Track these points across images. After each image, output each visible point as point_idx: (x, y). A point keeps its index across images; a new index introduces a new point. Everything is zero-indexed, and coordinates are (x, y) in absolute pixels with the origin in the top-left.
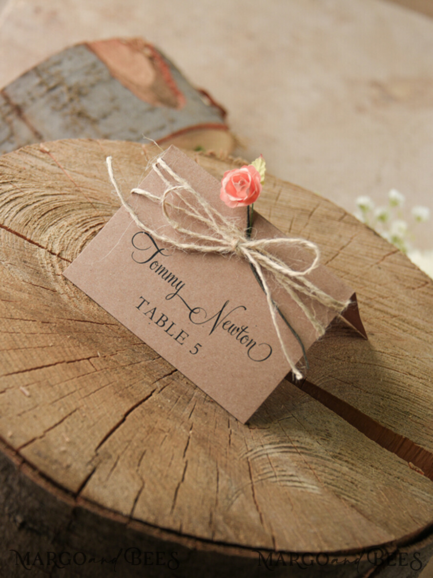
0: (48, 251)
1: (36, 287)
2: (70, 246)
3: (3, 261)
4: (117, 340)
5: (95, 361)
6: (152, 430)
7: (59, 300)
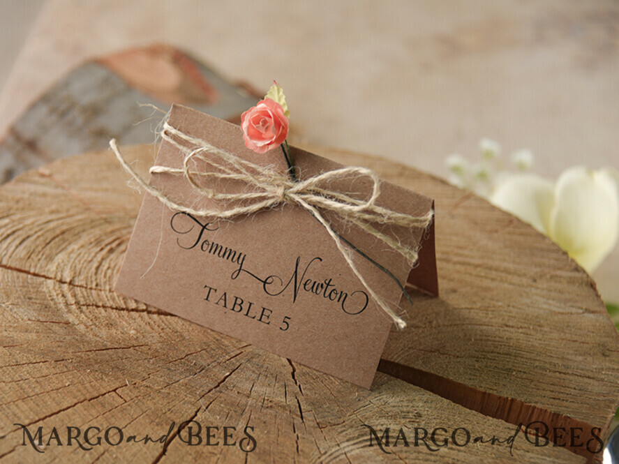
0: (57, 281)
1: (45, 324)
2: (83, 270)
3: (4, 303)
4: (149, 362)
5: (123, 391)
6: (201, 456)
7: (73, 332)
